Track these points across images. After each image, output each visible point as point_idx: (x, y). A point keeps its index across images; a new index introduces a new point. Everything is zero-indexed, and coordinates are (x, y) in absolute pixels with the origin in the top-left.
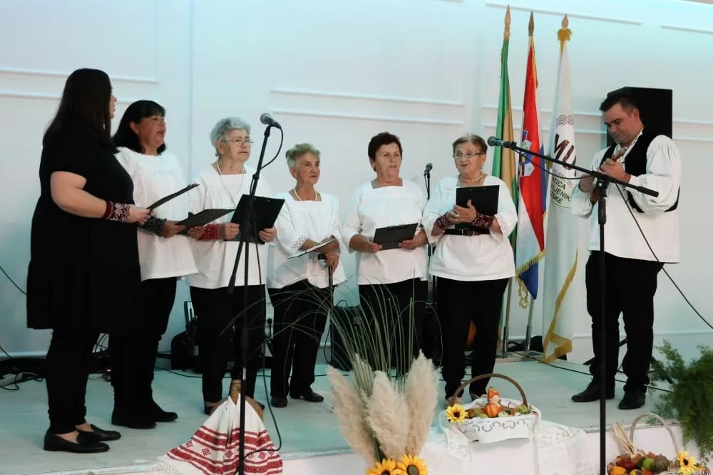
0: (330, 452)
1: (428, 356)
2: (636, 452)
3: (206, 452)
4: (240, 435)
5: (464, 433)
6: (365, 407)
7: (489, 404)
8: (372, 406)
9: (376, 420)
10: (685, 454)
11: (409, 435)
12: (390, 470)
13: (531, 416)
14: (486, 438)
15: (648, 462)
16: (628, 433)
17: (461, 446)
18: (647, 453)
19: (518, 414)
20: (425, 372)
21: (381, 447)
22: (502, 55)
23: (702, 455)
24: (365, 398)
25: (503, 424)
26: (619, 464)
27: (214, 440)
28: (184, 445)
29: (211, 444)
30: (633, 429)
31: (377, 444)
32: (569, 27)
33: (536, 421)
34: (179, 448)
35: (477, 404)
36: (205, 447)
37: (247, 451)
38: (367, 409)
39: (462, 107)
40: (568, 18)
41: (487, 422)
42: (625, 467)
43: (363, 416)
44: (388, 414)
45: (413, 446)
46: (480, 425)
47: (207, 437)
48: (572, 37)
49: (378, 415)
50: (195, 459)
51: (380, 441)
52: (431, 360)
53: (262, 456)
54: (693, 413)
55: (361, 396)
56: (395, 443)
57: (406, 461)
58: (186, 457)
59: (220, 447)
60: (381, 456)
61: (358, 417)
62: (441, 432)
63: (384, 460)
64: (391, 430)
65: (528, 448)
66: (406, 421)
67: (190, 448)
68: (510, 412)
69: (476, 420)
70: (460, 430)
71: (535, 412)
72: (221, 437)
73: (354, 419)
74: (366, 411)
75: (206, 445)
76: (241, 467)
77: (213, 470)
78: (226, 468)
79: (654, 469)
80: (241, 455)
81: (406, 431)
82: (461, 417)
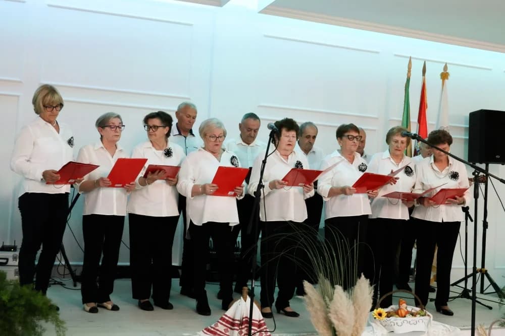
0: (302, 334)
1: (366, 277)
3: (226, 331)
4: (249, 321)
5: (384, 326)
6: (327, 307)
8: (333, 307)
9: (335, 316)
11: (354, 326)
13: (426, 317)
14: (398, 330)
16: (487, 332)
17: (382, 335)
19: (418, 316)
20: (364, 288)
21: (337, 333)
22: (406, 87)
24: (328, 302)
25: (410, 322)
27: (231, 323)
28: (213, 326)
29: (229, 326)
30: (490, 328)
31: (334, 331)
32: (448, 71)
33: (430, 320)
34: (209, 328)
35: (392, 309)
36: (226, 328)
37: (253, 331)
38: (329, 308)
39: (377, 119)
40: (448, 65)
41: (399, 320)
43: (327, 313)
44: (342, 313)
45: (356, 333)
46: (395, 322)
47: (227, 322)
48: (449, 78)
49: (336, 312)
50: (219, 334)
51: (337, 329)
52: (368, 280)
55: (325, 301)
56: (346, 331)
58: (214, 333)
59: (236, 328)
61: (323, 314)
62: (369, 325)
64: (344, 323)
66: (353, 317)
67: (217, 328)
68: (413, 315)
69: (392, 319)
70: (382, 324)
71: (428, 315)
72: (237, 322)
73: (321, 315)
74: (328, 310)
75: (227, 326)
80: (250, 335)
81: (352, 323)
82: (383, 316)
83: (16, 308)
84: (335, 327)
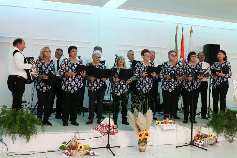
0: (129, 130)
1: (151, 109)
2: (201, 134)
3: (101, 129)
4: (109, 125)
5: (160, 127)
7: (166, 121)
8: (138, 120)
9: (138, 123)
10: (212, 134)
12: (142, 134)
13: (176, 124)
14: (165, 128)
15: (203, 136)
16: (199, 129)
17: (159, 130)
18: (204, 134)
19: (173, 123)
20: (150, 112)
21: (140, 129)
22: (176, 36)
23: (217, 135)
24: (136, 118)
25: (169, 125)
26: (197, 136)
28: (97, 127)
29: (102, 127)
30: (200, 128)
31: (139, 128)
32: (192, 29)
33: (177, 125)
34: (95, 128)
35: (164, 121)
36: (101, 128)
37: (110, 129)
39: (166, 48)
40: (192, 27)
41: (165, 125)
42: (198, 137)
43: (136, 122)
44: (141, 122)
45: (147, 129)
46: (163, 126)
47: (102, 126)
48: (193, 32)
49: (139, 122)
50: (99, 130)
51: (140, 127)
53: (114, 130)
54: (215, 125)
55: (135, 117)
56: (143, 128)
57: (145, 132)
58: (97, 130)
59: (105, 128)
60: (140, 131)
61: (135, 122)
62: (155, 127)
63: (140, 132)
64: (142, 125)
65: (175, 131)
66: (146, 123)
67: (98, 128)
68: (171, 123)
69: (162, 124)
71: (177, 123)
72: (105, 126)
73: (134, 122)
74: (136, 121)
75: (101, 127)
76: (109, 132)
77: (103, 133)
78: (106, 132)
79: (205, 137)
80: (109, 130)
81: (145, 125)
82: (159, 124)
83: (28, 121)
84: (139, 126)
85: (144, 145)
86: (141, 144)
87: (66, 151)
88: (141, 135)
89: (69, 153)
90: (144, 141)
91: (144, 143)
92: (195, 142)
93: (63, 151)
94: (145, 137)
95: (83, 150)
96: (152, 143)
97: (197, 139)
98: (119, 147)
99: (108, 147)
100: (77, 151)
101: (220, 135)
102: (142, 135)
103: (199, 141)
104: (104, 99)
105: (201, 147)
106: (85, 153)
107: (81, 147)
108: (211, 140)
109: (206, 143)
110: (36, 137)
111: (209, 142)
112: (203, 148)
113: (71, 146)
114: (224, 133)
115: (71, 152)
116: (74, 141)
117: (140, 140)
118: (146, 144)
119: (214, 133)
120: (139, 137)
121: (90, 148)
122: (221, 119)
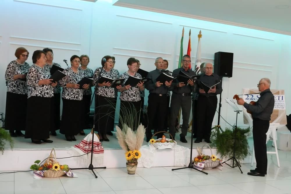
0: (117, 149)
1: (143, 125)
2: (203, 155)
3: (84, 146)
4: (92, 143)
5: (155, 146)
8: (127, 137)
9: (127, 140)
10: (214, 155)
11: (136, 145)
13: (173, 143)
14: (160, 148)
15: (205, 158)
16: (201, 150)
17: (153, 150)
18: (206, 155)
20: (142, 129)
21: (129, 147)
22: (181, 41)
23: (222, 157)
24: (125, 134)
25: (165, 144)
26: (197, 158)
27: (86, 143)
28: (78, 144)
31: (127, 146)
32: (201, 34)
33: (175, 144)
35: (160, 139)
37: (94, 147)
38: (125, 137)
39: (170, 55)
41: (160, 144)
42: (199, 159)
43: (124, 139)
44: (131, 139)
45: (137, 148)
46: (158, 144)
47: (84, 143)
48: (202, 37)
50: (81, 148)
51: (128, 146)
52: (144, 126)
53: (98, 148)
54: (220, 145)
56: (132, 146)
57: (135, 151)
58: (78, 147)
59: (87, 145)
60: (129, 150)
62: (148, 146)
64: (131, 143)
65: (172, 152)
66: (136, 141)
67: (80, 145)
68: (168, 142)
69: (157, 143)
70: (153, 145)
71: (175, 142)
72: (88, 143)
73: (122, 140)
76: (92, 151)
77: (85, 151)
78: (89, 151)
79: (206, 159)
80: (92, 148)
81: (135, 143)
82: (154, 142)
84: (128, 144)
85: (133, 167)
86: (130, 165)
87: (38, 172)
88: (129, 155)
89: (42, 174)
90: (133, 162)
91: (133, 164)
92: (195, 164)
93: (35, 171)
94: (134, 157)
95: (58, 171)
96: (144, 165)
97: (197, 161)
98: (105, 168)
99: (91, 168)
100: (51, 172)
101: (225, 157)
102: (131, 154)
103: (199, 163)
104: (91, 112)
105: (201, 170)
106: (61, 174)
107: (56, 167)
108: (213, 163)
109: (207, 166)
110: (3, 154)
111: (210, 165)
112: (204, 171)
113: (46, 165)
114: (230, 155)
115: (44, 173)
116: (50, 160)
117: (128, 160)
118: (135, 166)
119: (218, 155)
120: (128, 157)
121: (68, 168)
122: (227, 139)
